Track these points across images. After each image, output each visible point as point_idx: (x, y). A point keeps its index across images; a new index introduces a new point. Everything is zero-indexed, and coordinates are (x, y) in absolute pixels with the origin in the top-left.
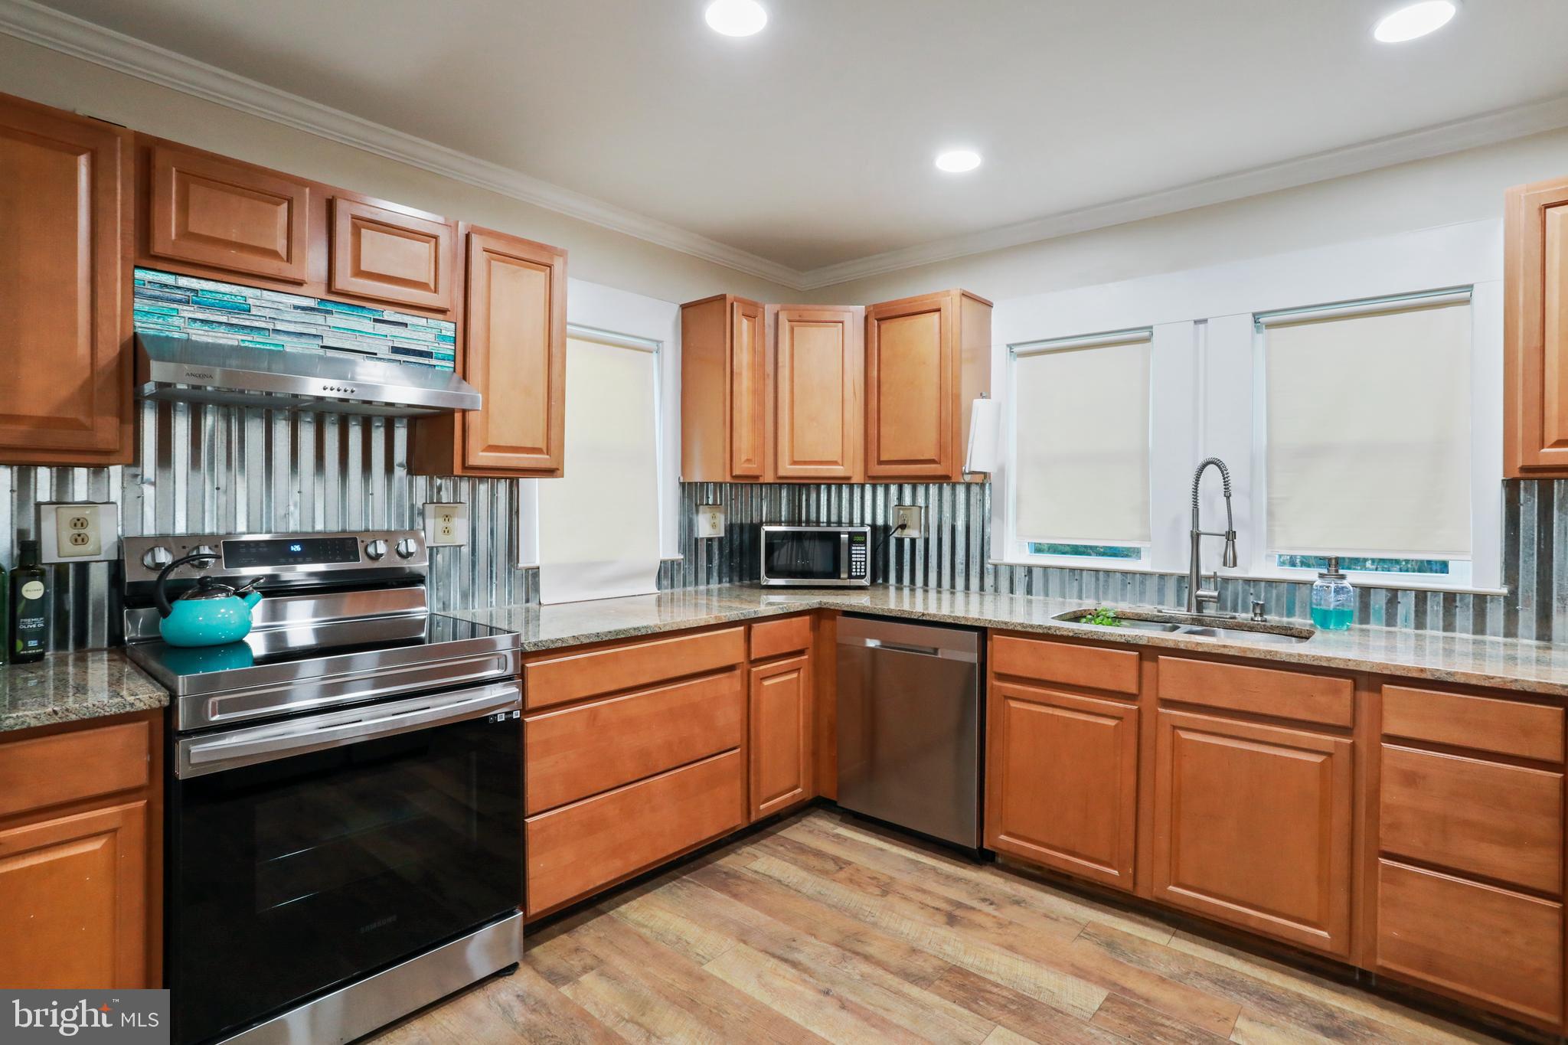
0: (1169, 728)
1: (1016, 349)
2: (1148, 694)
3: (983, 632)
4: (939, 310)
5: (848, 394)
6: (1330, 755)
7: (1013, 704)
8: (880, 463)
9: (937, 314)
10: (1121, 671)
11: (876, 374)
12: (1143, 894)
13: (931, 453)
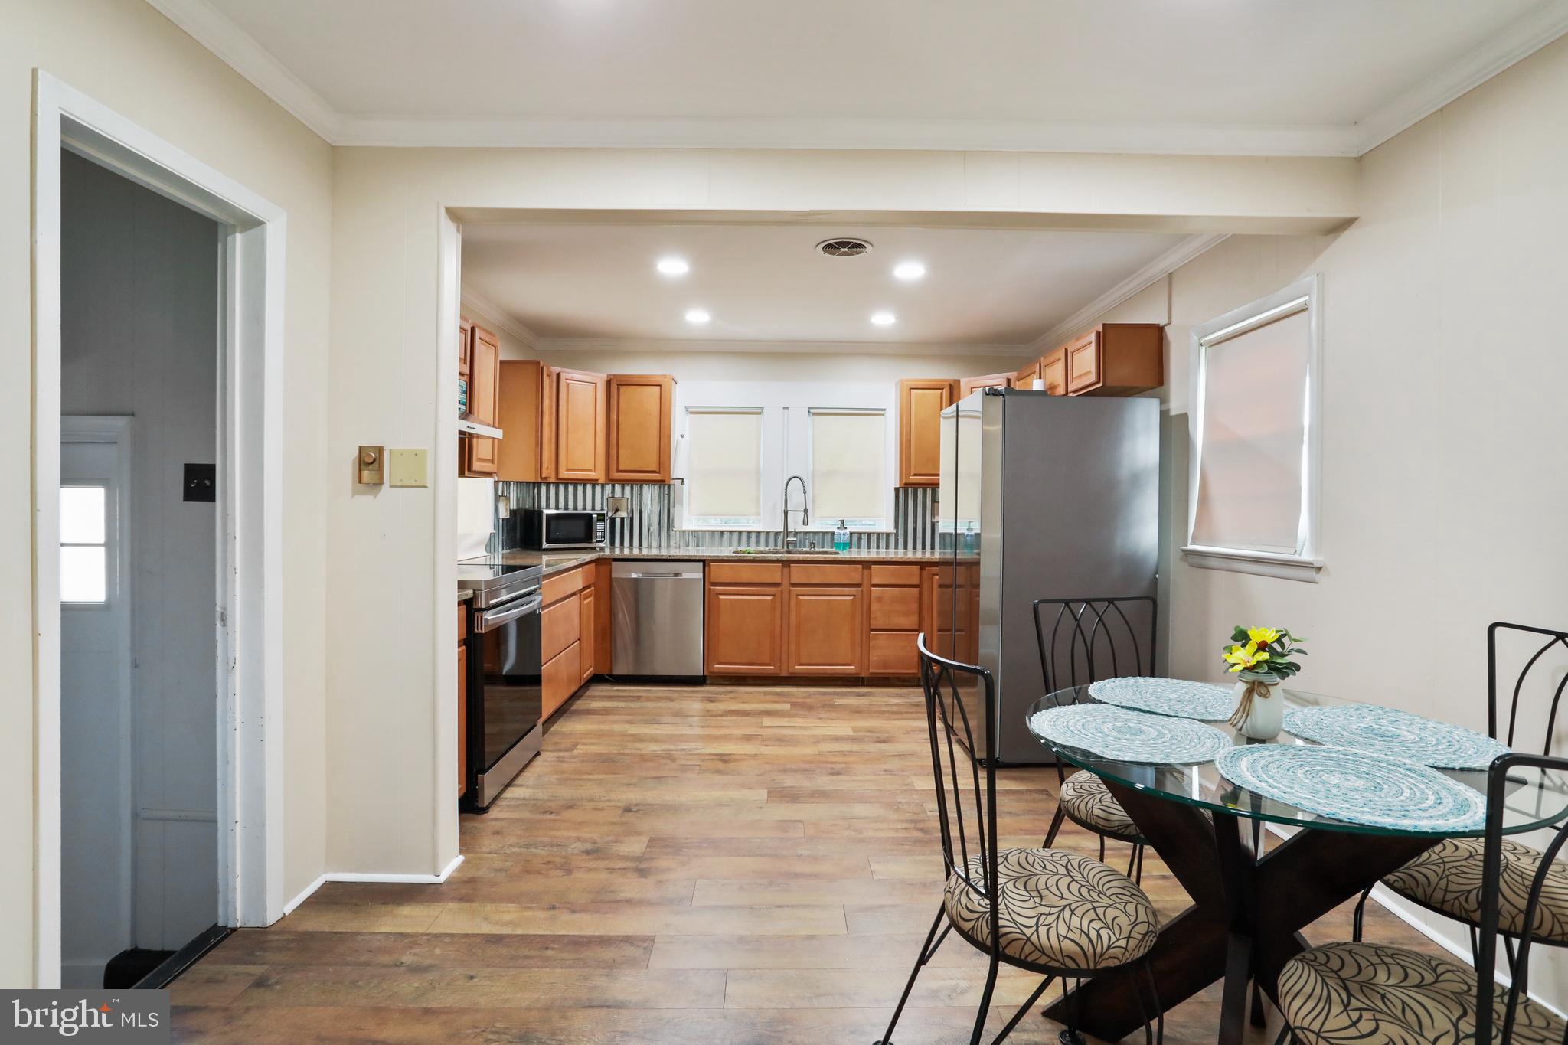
0: (795, 596)
1: (687, 409)
2: (786, 583)
3: (705, 562)
4: (660, 385)
5: (598, 429)
6: (854, 596)
7: (721, 597)
8: (618, 471)
9: (659, 387)
10: (774, 574)
11: (615, 417)
12: (784, 674)
13: (654, 467)
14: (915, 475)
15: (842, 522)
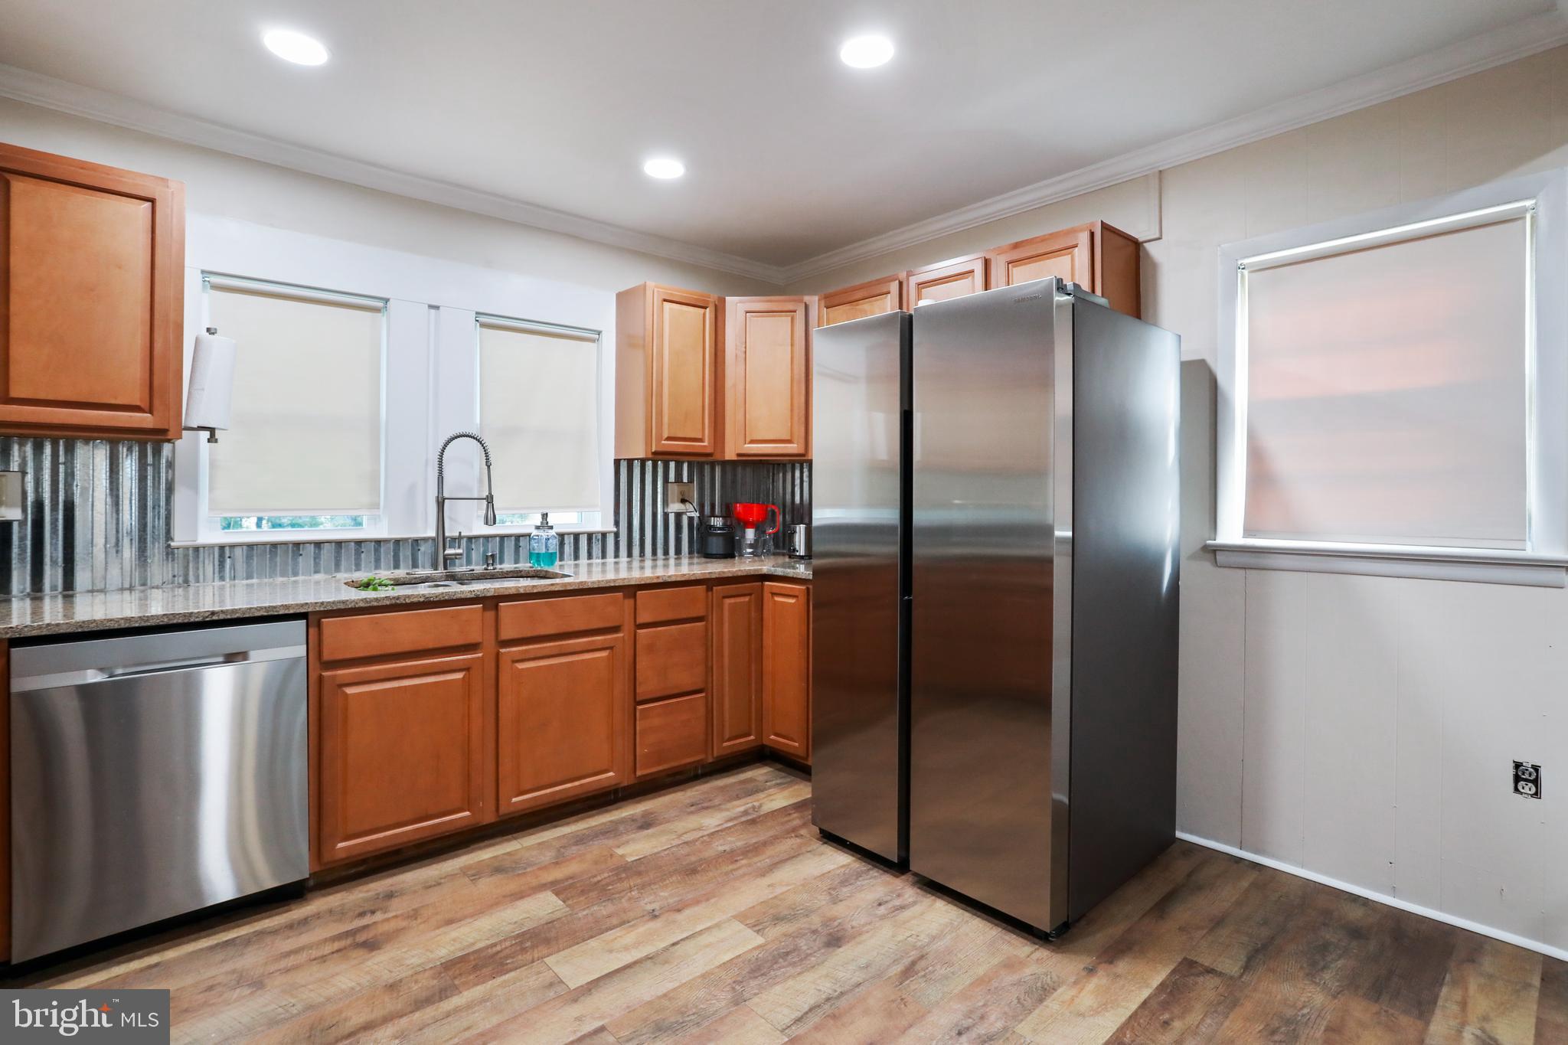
0: (509, 664)
1: (213, 279)
2: (490, 641)
3: (312, 618)
4: (152, 201)
6: (611, 648)
7: (350, 691)
9: (149, 207)
10: (472, 624)
12: (489, 818)
13: (136, 397)
14: (669, 439)
15: (545, 516)
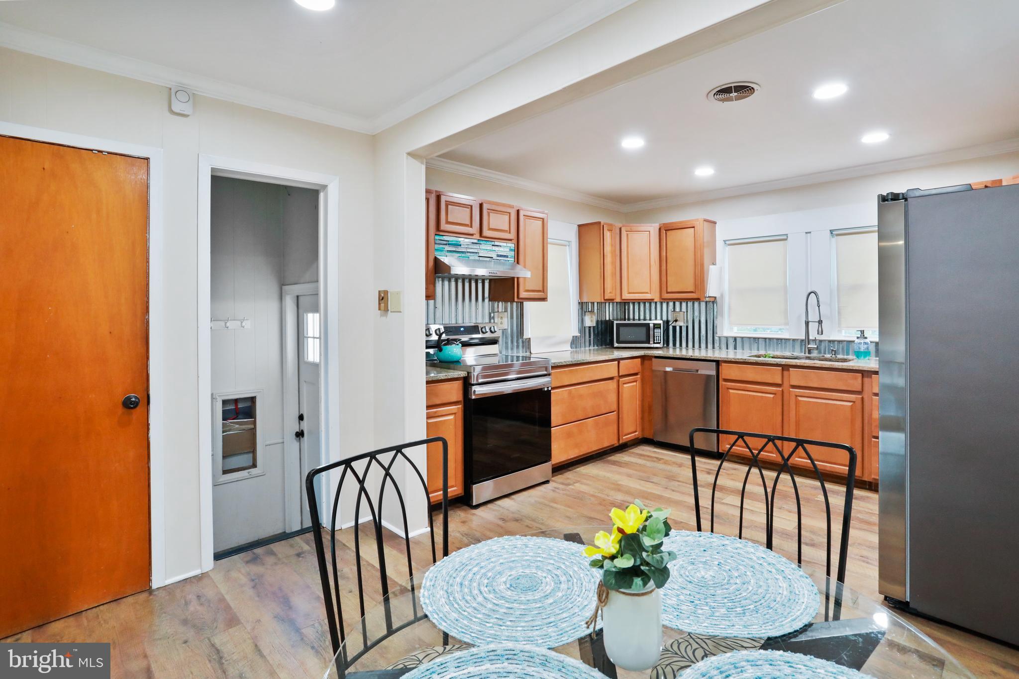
0: (794, 396)
1: (727, 242)
2: (786, 384)
3: (718, 363)
4: (694, 227)
5: (653, 263)
6: (854, 402)
7: (731, 391)
8: (668, 293)
9: (693, 229)
10: (775, 375)
11: (665, 254)
13: (691, 289)
15: (862, 332)
